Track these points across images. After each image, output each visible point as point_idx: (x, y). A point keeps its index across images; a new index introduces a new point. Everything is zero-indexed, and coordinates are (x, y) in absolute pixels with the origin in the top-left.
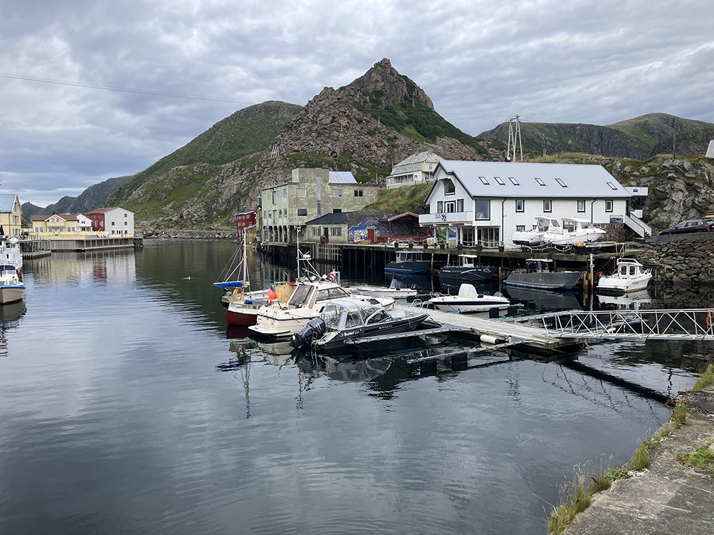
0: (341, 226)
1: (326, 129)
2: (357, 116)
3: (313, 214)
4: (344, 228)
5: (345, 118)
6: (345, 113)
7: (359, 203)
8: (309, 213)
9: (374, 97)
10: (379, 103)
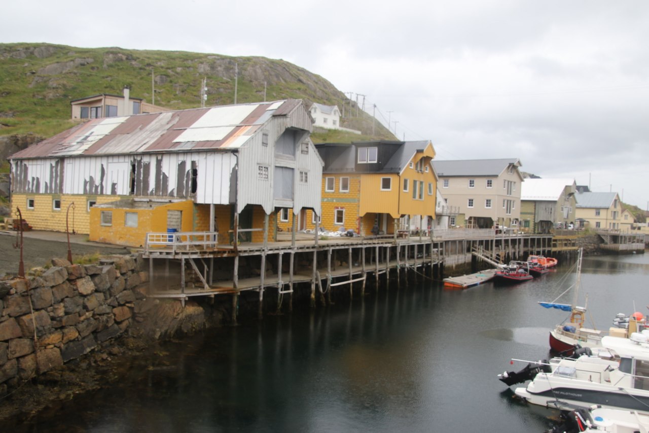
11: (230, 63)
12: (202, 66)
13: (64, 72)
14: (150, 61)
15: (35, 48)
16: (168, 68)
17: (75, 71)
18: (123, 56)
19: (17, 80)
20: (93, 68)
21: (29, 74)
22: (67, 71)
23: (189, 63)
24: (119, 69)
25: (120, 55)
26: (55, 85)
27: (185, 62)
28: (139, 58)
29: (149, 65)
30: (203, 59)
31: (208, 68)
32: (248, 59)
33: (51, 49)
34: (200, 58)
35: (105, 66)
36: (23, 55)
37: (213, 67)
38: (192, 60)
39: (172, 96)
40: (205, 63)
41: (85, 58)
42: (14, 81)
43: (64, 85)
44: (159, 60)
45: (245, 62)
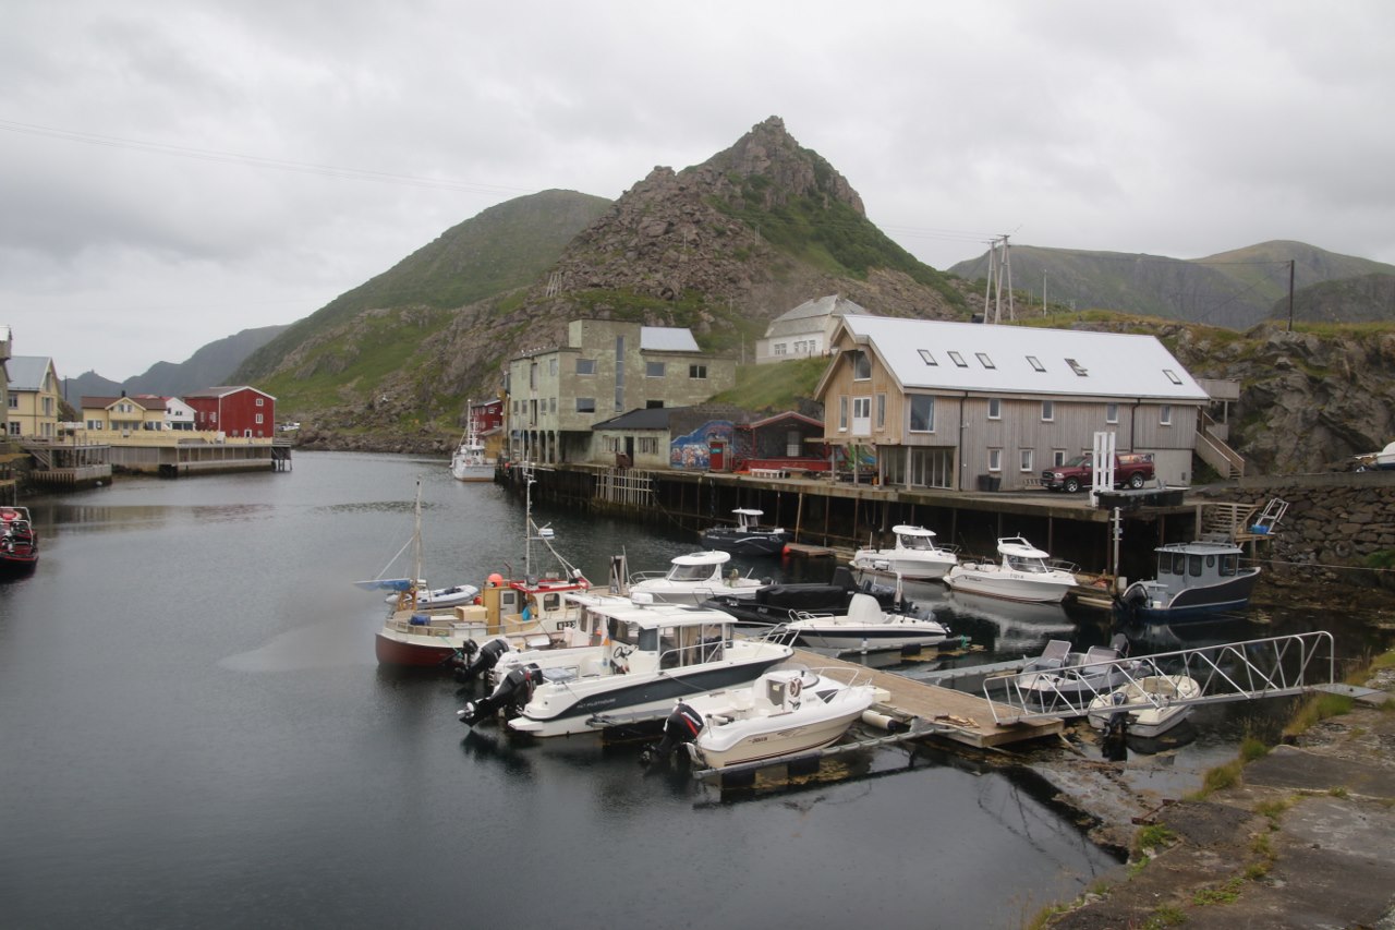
0: (659, 434)
1: (653, 244)
2: (715, 223)
3: (606, 410)
4: (665, 440)
5: (693, 226)
6: (692, 215)
7: (698, 391)
8: (598, 407)
9: (750, 187)
10: (759, 199)
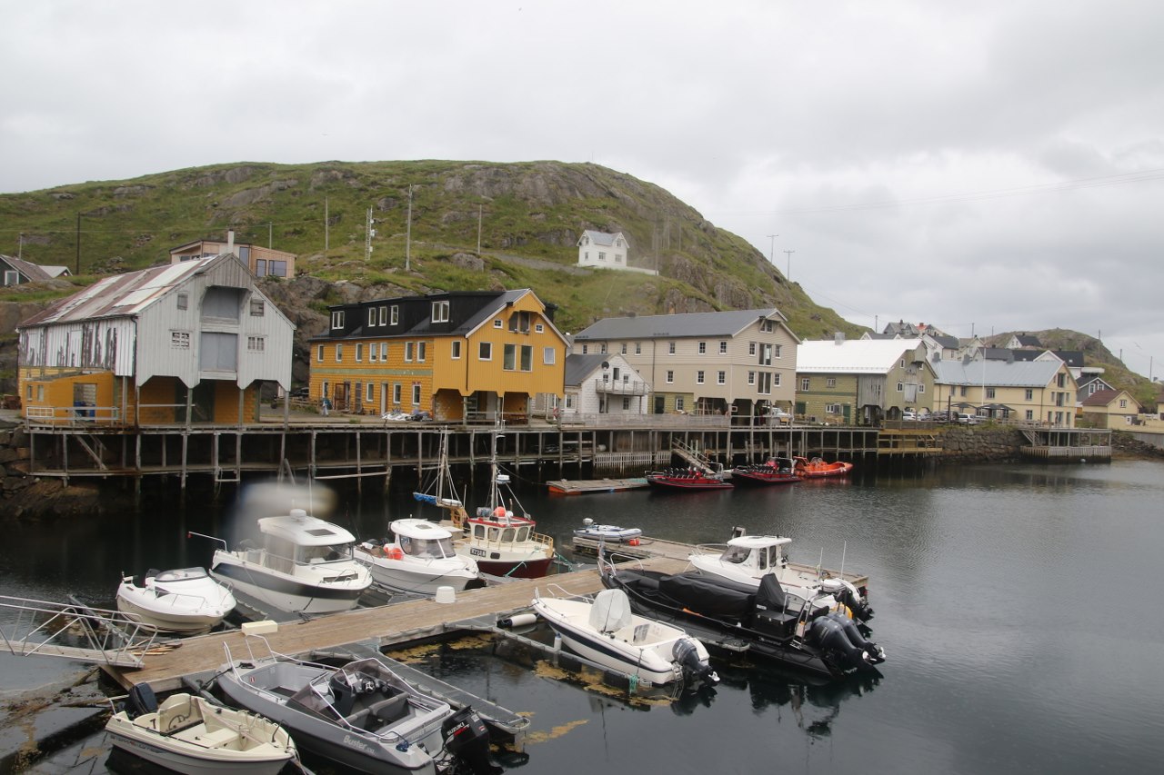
11: (496, 173)
12: (453, 180)
13: (254, 202)
14: (377, 178)
15: (227, 170)
16: (401, 187)
17: (270, 199)
18: (338, 173)
19: (193, 216)
20: (294, 194)
21: (209, 207)
22: (258, 199)
23: (435, 177)
24: (329, 192)
25: (334, 172)
26: (237, 221)
27: (428, 177)
28: (361, 175)
29: (374, 183)
30: (456, 170)
31: (460, 183)
32: (527, 166)
33: (248, 170)
34: (452, 169)
35: (311, 189)
36: (211, 182)
37: (468, 181)
38: (438, 173)
39: (399, 227)
40: (457, 176)
41: (285, 180)
42: (190, 219)
43: (250, 220)
44: (391, 175)
45: (522, 171)
